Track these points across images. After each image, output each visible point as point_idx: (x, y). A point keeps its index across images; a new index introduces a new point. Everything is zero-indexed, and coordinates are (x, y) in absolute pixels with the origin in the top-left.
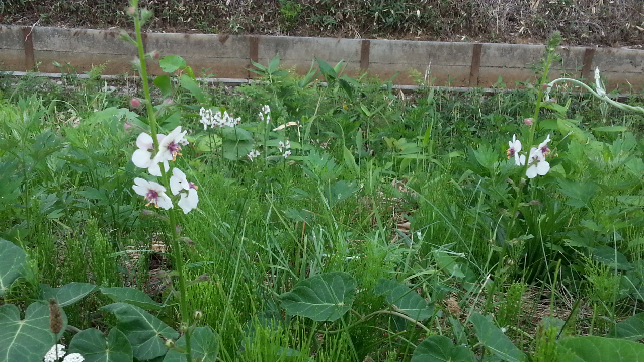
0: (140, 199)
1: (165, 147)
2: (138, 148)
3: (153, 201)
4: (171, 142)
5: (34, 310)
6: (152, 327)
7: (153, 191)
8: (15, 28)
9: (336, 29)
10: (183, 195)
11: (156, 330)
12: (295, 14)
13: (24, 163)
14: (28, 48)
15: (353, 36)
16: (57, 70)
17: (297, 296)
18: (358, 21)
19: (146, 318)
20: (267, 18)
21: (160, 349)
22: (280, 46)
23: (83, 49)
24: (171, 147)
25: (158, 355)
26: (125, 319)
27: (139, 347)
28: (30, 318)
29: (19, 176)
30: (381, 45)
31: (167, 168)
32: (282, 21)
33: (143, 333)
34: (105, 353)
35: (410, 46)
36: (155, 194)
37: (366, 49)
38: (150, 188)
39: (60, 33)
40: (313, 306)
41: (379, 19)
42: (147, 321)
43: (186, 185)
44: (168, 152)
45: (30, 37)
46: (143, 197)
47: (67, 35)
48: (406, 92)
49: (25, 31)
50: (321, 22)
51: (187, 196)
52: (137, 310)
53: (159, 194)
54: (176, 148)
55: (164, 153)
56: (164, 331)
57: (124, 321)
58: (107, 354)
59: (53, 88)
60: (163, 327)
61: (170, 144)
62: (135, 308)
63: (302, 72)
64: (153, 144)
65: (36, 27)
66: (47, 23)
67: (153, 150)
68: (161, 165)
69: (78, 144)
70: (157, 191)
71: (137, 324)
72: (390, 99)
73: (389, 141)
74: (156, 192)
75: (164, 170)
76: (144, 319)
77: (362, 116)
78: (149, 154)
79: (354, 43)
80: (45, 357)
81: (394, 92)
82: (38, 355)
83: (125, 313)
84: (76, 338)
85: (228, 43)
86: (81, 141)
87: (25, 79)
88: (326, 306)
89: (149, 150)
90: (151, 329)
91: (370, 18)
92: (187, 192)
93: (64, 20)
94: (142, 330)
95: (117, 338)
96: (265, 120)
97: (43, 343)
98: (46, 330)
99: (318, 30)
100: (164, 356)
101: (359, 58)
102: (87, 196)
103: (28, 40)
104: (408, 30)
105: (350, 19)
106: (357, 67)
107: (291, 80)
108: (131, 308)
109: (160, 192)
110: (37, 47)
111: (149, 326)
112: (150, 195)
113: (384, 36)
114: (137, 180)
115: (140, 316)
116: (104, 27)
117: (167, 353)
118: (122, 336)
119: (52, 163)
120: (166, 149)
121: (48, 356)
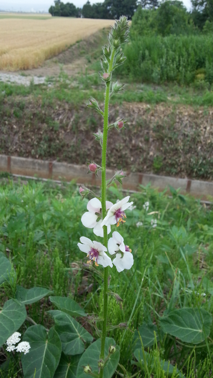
0: (83, 256)
1: (112, 212)
2: (88, 211)
3: (94, 258)
4: (118, 209)
5: (9, 304)
6: (77, 331)
7: (95, 249)
8: (47, 162)
9: (177, 174)
10: (118, 255)
11: (79, 333)
12: (159, 166)
13: (29, 215)
14: (50, 170)
15: (184, 178)
16: (60, 180)
17: (171, 320)
18: (187, 172)
19: (74, 324)
20: (147, 167)
21: (80, 348)
22: (152, 179)
23: (71, 173)
24: (117, 214)
25: (78, 353)
26: (61, 323)
27: (66, 344)
28: (6, 310)
29: (26, 221)
30: (196, 183)
31: (109, 231)
32: (154, 169)
33: (71, 334)
34: (45, 343)
35: (210, 185)
36: (96, 253)
37: (189, 184)
38: (92, 247)
39: (63, 166)
40: (181, 329)
41: (196, 172)
42: (74, 327)
43: (123, 248)
44: (114, 217)
45: (52, 167)
46: (86, 254)
47: (66, 167)
48: (207, 204)
49: (50, 164)
50: (170, 171)
51: (122, 258)
52: (69, 317)
53: (101, 253)
54: (122, 214)
55: (110, 217)
56: (84, 335)
57: (59, 325)
58: (46, 344)
59: (57, 187)
60: (84, 332)
61: (117, 211)
62: (68, 316)
63: (160, 190)
64: (101, 209)
65: (55, 162)
66: (59, 161)
67: (101, 214)
68: (105, 228)
69: (58, 208)
70: (99, 250)
71: (68, 328)
72: (199, 207)
73: (200, 225)
74: (97, 252)
75: (107, 232)
76: (72, 325)
77: (186, 212)
78: (96, 217)
79: (184, 181)
80: (7, 341)
81: (201, 204)
82: (3, 338)
83: (60, 319)
84: (29, 330)
85: (130, 176)
86: (60, 207)
87: (47, 182)
88: (190, 331)
89: (96, 214)
90: (76, 332)
91: (192, 171)
92: (122, 253)
93: (66, 160)
94: (70, 332)
95: (53, 335)
96: (146, 209)
97: (8, 329)
98: (13, 320)
99: (169, 174)
100: (81, 354)
101: (186, 187)
102: (59, 235)
103: (51, 167)
104: (209, 178)
105: (183, 171)
106: (185, 191)
107: (156, 193)
108: (66, 316)
109: (101, 251)
110: (54, 170)
111: (75, 330)
112: (92, 253)
113: (198, 179)
114: (83, 239)
115: (70, 322)
116: (81, 165)
117: (84, 353)
118: (57, 335)
119: (45, 217)
120: (112, 214)
121: (9, 340)
